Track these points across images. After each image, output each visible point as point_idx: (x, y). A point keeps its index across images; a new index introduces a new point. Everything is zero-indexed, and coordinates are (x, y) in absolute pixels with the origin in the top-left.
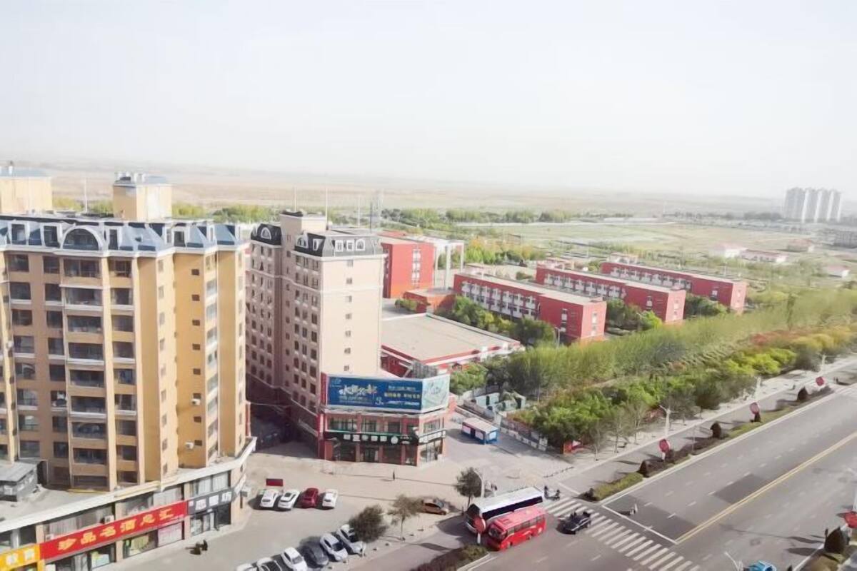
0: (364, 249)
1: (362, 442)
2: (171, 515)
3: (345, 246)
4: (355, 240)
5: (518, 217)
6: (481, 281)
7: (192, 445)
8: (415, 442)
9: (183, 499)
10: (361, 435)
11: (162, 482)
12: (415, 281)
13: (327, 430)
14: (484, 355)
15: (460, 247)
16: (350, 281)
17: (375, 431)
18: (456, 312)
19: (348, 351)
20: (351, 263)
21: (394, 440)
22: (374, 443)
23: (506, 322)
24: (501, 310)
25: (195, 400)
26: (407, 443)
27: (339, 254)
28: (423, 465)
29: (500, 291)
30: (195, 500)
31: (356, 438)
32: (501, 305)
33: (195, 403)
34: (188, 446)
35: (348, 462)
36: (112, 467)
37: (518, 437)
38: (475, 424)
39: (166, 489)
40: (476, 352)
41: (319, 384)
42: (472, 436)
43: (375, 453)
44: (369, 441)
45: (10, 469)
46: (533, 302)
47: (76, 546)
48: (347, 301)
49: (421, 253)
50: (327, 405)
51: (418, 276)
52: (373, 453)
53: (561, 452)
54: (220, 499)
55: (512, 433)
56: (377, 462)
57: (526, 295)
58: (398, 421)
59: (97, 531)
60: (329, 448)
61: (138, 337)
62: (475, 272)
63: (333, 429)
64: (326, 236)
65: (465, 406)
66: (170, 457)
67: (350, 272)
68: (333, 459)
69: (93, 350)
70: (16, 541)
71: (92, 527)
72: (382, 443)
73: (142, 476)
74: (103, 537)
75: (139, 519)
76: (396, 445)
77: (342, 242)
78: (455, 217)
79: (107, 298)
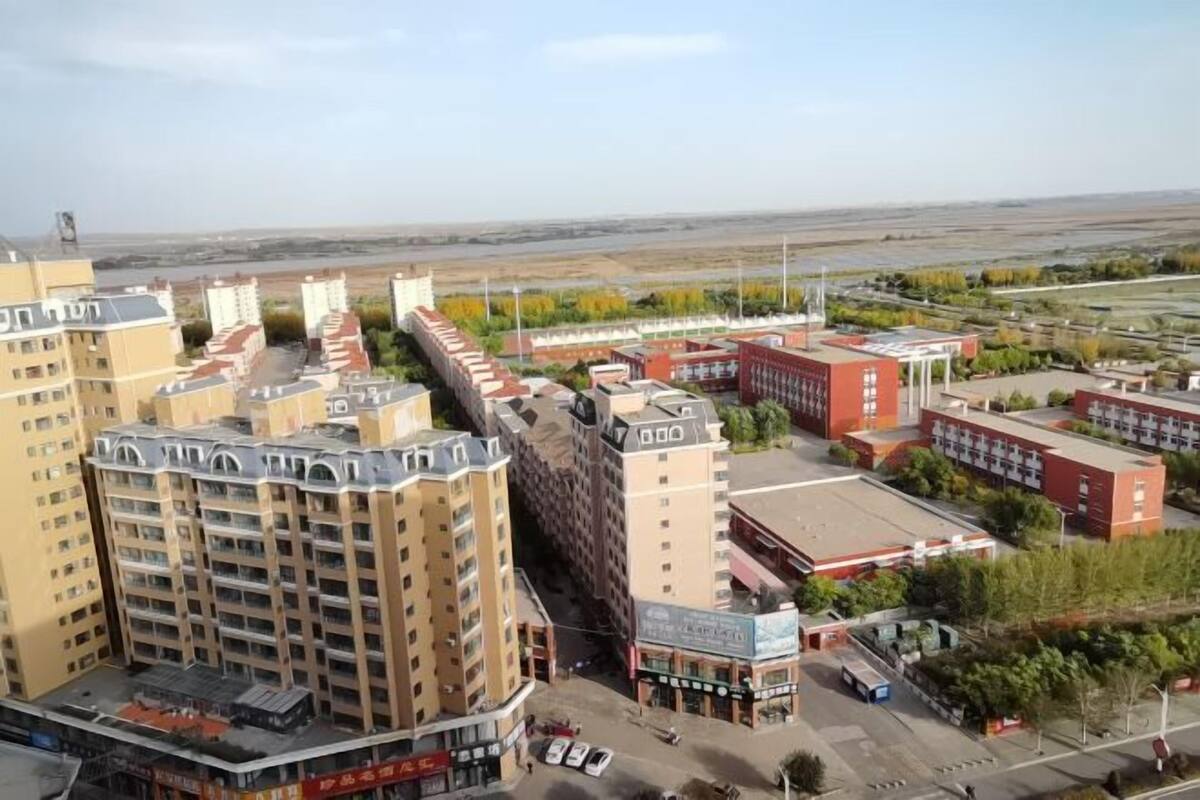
0: (681, 438)
1: (683, 689)
2: (431, 765)
3: (654, 435)
4: (670, 426)
5: (1116, 270)
6: (959, 421)
7: (451, 689)
8: (748, 698)
9: (444, 748)
10: (680, 679)
11: (416, 730)
12: (869, 415)
13: (640, 668)
14: (921, 551)
15: (943, 362)
16: (664, 480)
17: (697, 675)
18: (911, 471)
19: (667, 567)
20: (663, 457)
21: (722, 692)
22: (696, 691)
23: (982, 491)
24: (989, 466)
25: (450, 640)
26: (740, 697)
27: (645, 448)
28: (763, 728)
29: (987, 438)
30: (458, 751)
31: (674, 682)
32: (990, 459)
33: (449, 644)
34: (447, 690)
35: (668, 710)
36: (366, 709)
37: (925, 697)
38: (856, 673)
39: (422, 737)
40: (908, 548)
41: (630, 609)
42: (852, 688)
43: (701, 705)
44: (691, 688)
45: (281, 699)
46: (1038, 458)
47: (337, 786)
48: (662, 505)
49: (876, 372)
50: (637, 637)
51: (874, 406)
52: (698, 704)
53: (983, 732)
54: (486, 751)
55: (917, 690)
56: (703, 715)
57: (1027, 447)
58: (727, 667)
59: (356, 775)
60: (645, 690)
61: (379, 574)
62: (956, 403)
63: (647, 666)
64: (630, 424)
65: (863, 637)
66: (427, 701)
67: (663, 469)
68: (649, 704)
69: (339, 588)
70: (284, 776)
71: (350, 769)
72: (708, 693)
73: (395, 722)
74: (363, 781)
75: (397, 766)
76: (725, 697)
77: (649, 431)
78: (995, 278)
79: (348, 534)
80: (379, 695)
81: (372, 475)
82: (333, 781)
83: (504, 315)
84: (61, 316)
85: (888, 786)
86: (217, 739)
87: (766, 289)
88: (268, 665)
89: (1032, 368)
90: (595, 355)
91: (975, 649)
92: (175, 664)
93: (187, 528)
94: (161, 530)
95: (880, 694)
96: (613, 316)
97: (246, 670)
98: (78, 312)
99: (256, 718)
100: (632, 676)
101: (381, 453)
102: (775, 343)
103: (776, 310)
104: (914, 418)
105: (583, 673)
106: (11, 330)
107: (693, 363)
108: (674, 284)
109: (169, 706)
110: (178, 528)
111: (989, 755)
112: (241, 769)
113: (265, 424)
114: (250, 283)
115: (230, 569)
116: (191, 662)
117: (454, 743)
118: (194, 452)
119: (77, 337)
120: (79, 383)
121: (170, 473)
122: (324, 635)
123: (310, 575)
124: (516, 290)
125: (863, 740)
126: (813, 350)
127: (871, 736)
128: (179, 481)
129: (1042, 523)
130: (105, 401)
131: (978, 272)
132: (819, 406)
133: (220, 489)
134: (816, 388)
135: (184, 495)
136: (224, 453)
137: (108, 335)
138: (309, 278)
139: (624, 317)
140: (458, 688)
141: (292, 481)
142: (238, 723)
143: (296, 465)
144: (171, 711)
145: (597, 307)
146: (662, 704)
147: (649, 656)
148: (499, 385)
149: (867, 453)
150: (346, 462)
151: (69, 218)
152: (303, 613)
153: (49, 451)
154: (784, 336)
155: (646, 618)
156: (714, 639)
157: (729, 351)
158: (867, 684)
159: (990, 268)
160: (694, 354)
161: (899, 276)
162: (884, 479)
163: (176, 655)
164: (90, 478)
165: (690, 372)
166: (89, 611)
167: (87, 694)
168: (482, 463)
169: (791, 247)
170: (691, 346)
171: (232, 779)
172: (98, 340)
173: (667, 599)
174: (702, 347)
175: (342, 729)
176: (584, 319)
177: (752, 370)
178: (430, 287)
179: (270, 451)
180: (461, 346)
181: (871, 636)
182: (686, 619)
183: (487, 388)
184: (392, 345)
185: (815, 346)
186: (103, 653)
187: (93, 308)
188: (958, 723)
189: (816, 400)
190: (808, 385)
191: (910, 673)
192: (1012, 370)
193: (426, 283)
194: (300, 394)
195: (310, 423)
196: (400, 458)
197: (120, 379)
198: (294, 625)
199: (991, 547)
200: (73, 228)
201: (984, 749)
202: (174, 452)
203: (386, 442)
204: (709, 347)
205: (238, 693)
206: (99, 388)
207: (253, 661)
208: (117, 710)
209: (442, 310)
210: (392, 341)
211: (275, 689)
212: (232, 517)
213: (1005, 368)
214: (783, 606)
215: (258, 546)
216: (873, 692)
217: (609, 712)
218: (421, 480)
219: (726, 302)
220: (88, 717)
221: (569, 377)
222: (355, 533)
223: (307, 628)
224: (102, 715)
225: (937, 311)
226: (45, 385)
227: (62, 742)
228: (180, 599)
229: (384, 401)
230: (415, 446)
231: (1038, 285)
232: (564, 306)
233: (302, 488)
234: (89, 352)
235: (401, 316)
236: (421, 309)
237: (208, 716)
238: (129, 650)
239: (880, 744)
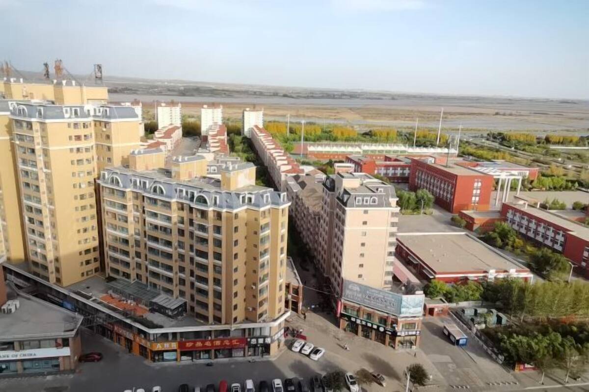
0: (377, 203)
1: (362, 325)
2: (238, 343)
3: (363, 200)
4: (371, 197)
6: (522, 212)
7: (251, 309)
8: (394, 335)
9: (245, 336)
10: (361, 320)
11: (232, 326)
12: (474, 203)
13: (342, 312)
14: (492, 275)
15: (518, 180)
16: (365, 223)
17: (370, 320)
19: (361, 266)
20: (366, 212)
21: (382, 329)
22: (369, 327)
23: (530, 248)
24: (535, 236)
25: (253, 286)
26: (390, 333)
27: (358, 206)
28: (400, 350)
29: (536, 222)
30: (251, 339)
31: (358, 322)
32: (536, 232)
33: (252, 288)
34: (249, 309)
35: (354, 334)
36: (211, 313)
37: (485, 347)
38: (450, 330)
39: (235, 330)
40: (485, 272)
41: (341, 283)
42: (447, 337)
43: (370, 333)
44: (366, 326)
45: (173, 302)
46: (563, 236)
47: (194, 346)
48: (363, 235)
49: (481, 182)
50: (343, 298)
51: (477, 199)
52: (369, 333)
53: (513, 368)
54: (264, 341)
55: (481, 343)
56: (371, 339)
57: (557, 229)
58: (385, 318)
59: (203, 342)
60: (344, 323)
61: (223, 251)
62: (521, 202)
63: (346, 312)
64: (352, 194)
65: (457, 313)
66: (239, 313)
67: (365, 218)
68: (345, 330)
69: (204, 255)
70: (170, 338)
71: (201, 339)
72: (375, 329)
73: (223, 321)
74: (206, 346)
75: (222, 341)
76: (382, 332)
77: (361, 198)
78: (553, 140)
79: (211, 230)
80: (218, 307)
81: (225, 204)
82: (193, 343)
83: (296, 134)
84: (92, 113)
85: (460, 387)
86: (142, 316)
87: (429, 134)
88: (168, 286)
89: (566, 188)
90: (338, 158)
91: (514, 327)
92: (126, 279)
93: (138, 218)
94: (127, 217)
95: (461, 342)
96: (348, 140)
97: (158, 286)
98: (99, 112)
99: (160, 309)
100: (338, 315)
101: (230, 194)
102: (430, 161)
103: (433, 145)
104: (498, 207)
105: (315, 311)
106: (70, 118)
107: (387, 167)
108: (382, 126)
109: (123, 298)
110: (134, 217)
111: (515, 380)
112: (152, 331)
113: (178, 174)
114: (178, 106)
115: (156, 240)
116: (134, 280)
117: (249, 334)
118: (145, 183)
119: (98, 124)
120: (97, 145)
121: (133, 192)
122: (195, 276)
123: (191, 247)
124: (303, 122)
125: (449, 363)
126: (450, 167)
127: (454, 362)
128: (137, 196)
129: (560, 269)
130: (108, 154)
131: (544, 136)
132: (449, 196)
133: (155, 201)
134: (448, 186)
135: (138, 202)
136: (158, 185)
137: (112, 124)
138: (205, 106)
139: (355, 140)
140: (254, 309)
141: (188, 202)
142: (152, 311)
143: (190, 194)
144: (124, 300)
145: (342, 134)
146: (350, 331)
147: (347, 307)
148: (289, 167)
149: (471, 222)
150: (213, 196)
151: (100, 67)
152: (187, 264)
153: (82, 175)
154: (435, 158)
155: (348, 289)
156: (381, 303)
157: (406, 163)
158: (455, 336)
159: (550, 134)
160: (388, 163)
161: (500, 134)
162: (478, 236)
163: (128, 276)
164: (98, 190)
165: (385, 172)
166: (92, 250)
167: (88, 288)
168: (278, 204)
169: (445, 113)
170: (387, 159)
171: (148, 335)
172: (107, 126)
173: (360, 281)
174: (392, 159)
175: (199, 320)
176: (335, 140)
177: (417, 174)
178: (261, 116)
179: (179, 187)
180: (273, 146)
181: (461, 313)
182: (368, 292)
183: (283, 168)
184: (241, 143)
185: (451, 165)
186: (96, 270)
187: (106, 111)
188: (501, 362)
189: (447, 193)
190: (445, 184)
191: (479, 334)
192: (555, 188)
193: (260, 114)
194: (195, 161)
195: (198, 176)
196: (239, 197)
197: (114, 145)
198: (182, 269)
199: (531, 278)
200: (101, 72)
201: (512, 377)
202: (135, 182)
203: (233, 189)
204: (396, 160)
205: (154, 297)
206: (105, 149)
207: (162, 283)
208: (101, 296)
209: (267, 127)
210: (241, 141)
211: (170, 298)
212: (159, 215)
213: (551, 187)
214: (417, 292)
215: (169, 231)
216: (458, 341)
217: (325, 331)
218: (248, 209)
219: (408, 139)
220: (88, 298)
221: (324, 168)
222: (214, 230)
223: (188, 271)
224: (94, 298)
225: (518, 154)
226: (83, 144)
227: (76, 308)
228: (132, 251)
229: (234, 169)
230: (246, 192)
231: (577, 145)
232: (326, 132)
233: (192, 206)
234: (103, 131)
235: (246, 129)
236: (257, 126)
237: (140, 305)
238: (108, 271)
239: (458, 366)
